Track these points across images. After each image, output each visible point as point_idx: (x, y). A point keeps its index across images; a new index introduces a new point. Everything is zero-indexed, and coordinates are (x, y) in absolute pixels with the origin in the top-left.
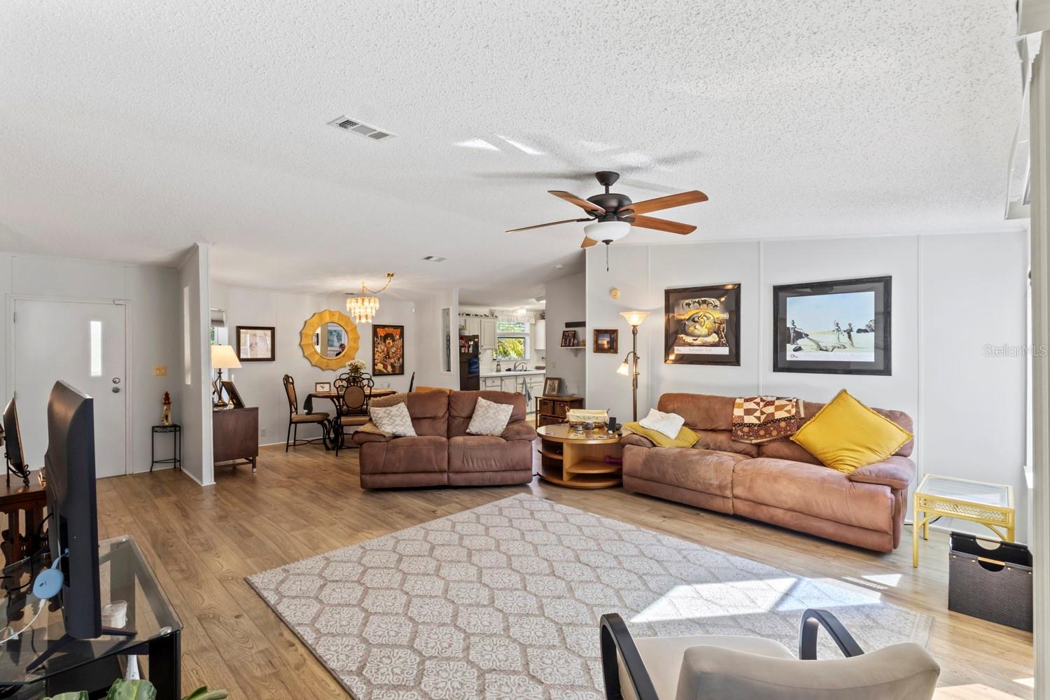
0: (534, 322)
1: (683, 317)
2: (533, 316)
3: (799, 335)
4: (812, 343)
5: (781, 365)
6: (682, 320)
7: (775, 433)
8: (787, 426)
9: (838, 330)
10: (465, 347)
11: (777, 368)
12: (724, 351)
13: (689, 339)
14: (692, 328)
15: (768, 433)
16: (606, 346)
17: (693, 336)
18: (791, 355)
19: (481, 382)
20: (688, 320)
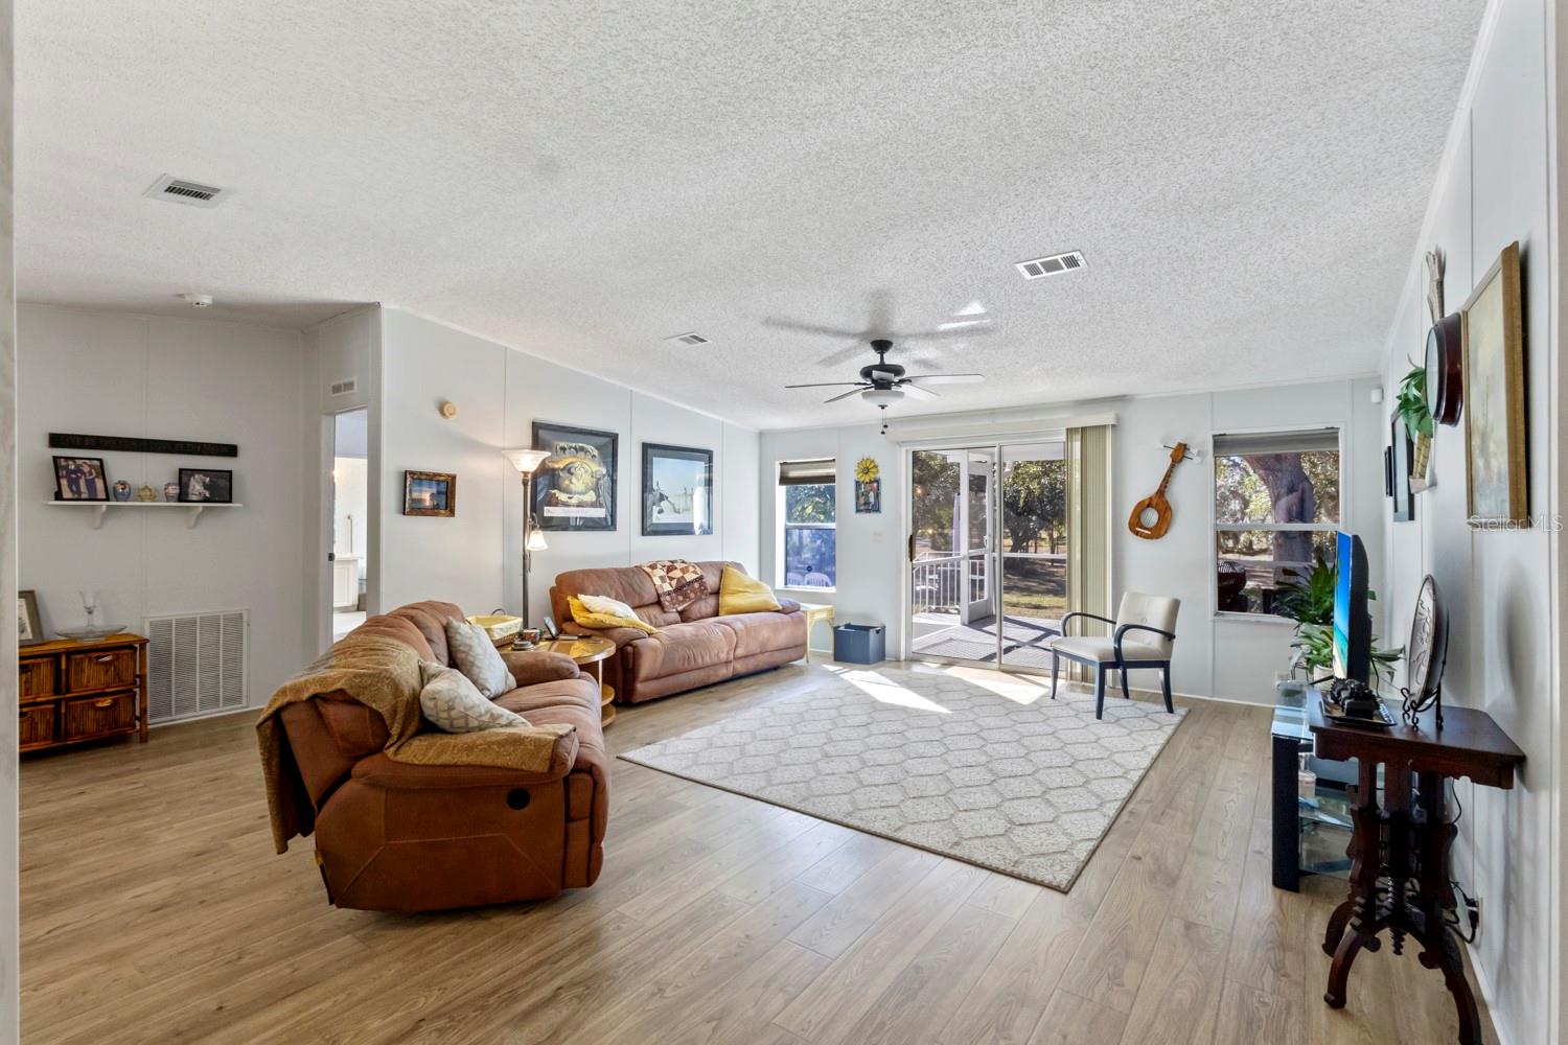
1: (556, 466)
3: (662, 497)
4: (669, 505)
5: (647, 530)
6: (554, 470)
7: (692, 595)
8: (700, 586)
9: (686, 493)
11: (645, 532)
12: (600, 513)
13: (563, 497)
14: (567, 482)
15: (686, 596)
16: (428, 503)
17: (567, 493)
18: (657, 518)
20: (562, 470)
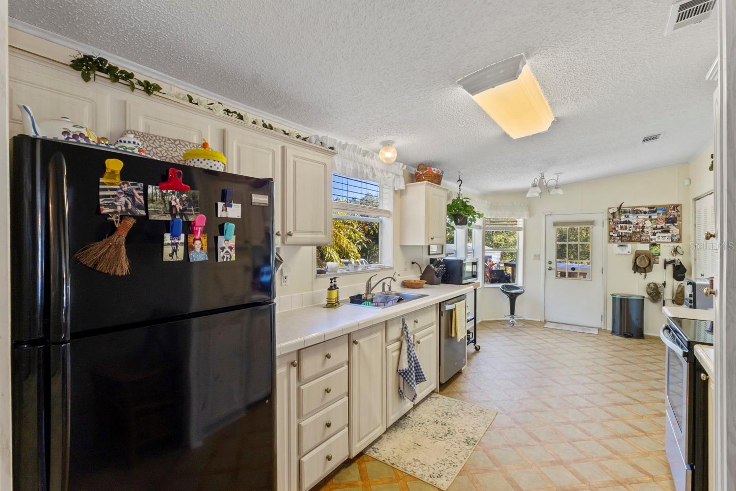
0: (402, 187)
2: (401, 173)
10: (189, 228)
19: (281, 371)
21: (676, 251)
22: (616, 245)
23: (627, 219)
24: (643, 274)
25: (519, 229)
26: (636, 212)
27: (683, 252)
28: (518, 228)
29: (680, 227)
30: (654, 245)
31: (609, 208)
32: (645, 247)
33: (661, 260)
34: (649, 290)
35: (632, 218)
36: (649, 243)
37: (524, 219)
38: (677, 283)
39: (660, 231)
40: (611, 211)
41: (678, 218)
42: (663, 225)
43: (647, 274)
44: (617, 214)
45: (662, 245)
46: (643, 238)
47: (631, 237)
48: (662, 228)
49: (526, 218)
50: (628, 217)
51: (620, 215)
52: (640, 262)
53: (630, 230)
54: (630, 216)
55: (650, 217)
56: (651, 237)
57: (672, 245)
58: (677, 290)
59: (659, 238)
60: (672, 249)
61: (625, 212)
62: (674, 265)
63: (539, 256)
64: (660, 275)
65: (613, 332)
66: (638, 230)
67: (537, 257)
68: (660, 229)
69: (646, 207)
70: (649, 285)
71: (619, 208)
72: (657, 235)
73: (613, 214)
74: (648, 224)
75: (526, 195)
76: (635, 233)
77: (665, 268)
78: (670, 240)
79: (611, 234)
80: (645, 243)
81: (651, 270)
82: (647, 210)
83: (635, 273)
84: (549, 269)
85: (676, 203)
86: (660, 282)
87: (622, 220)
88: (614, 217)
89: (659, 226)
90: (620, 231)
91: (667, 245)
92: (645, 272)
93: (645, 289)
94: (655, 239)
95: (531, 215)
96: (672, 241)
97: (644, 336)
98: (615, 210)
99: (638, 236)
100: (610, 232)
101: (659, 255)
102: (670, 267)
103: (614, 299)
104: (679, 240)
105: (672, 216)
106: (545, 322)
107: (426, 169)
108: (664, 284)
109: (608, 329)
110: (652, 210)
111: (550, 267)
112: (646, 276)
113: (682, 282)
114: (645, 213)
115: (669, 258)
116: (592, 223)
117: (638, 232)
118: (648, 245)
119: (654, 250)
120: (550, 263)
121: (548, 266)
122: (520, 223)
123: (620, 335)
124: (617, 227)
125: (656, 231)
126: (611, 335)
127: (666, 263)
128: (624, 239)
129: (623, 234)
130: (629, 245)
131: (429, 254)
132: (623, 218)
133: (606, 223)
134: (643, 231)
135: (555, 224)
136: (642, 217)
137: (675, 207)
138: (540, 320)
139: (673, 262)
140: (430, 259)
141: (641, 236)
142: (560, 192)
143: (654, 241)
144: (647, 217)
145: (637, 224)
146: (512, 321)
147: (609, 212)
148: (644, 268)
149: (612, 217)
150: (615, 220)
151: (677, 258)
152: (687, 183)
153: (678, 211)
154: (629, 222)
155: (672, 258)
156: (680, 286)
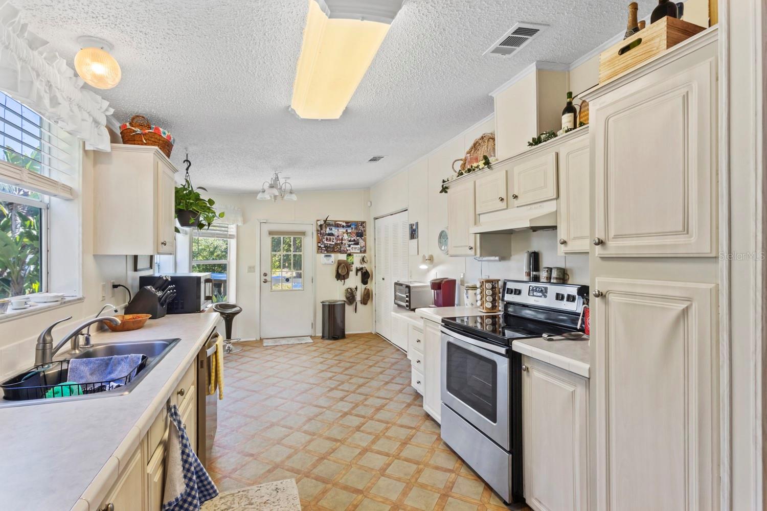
0: (105, 147)
2: (103, 119)
21: (363, 260)
22: (323, 255)
23: (330, 232)
24: (343, 281)
25: (231, 237)
26: (337, 226)
27: (367, 261)
28: (230, 235)
29: (365, 240)
30: (349, 255)
31: (318, 220)
32: (343, 257)
33: (354, 268)
34: (348, 295)
35: (334, 231)
36: (346, 253)
37: (237, 225)
38: (364, 286)
39: (353, 243)
40: (319, 223)
41: (364, 233)
42: (355, 238)
43: (346, 280)
44: (324, 227)
45: (355, 255)
46: (342, 249)
47: (334, 248)
48: (354, 240)
49: (239, 224)
50: (331, 229)
51: (326, 228)
52: (341, 271)
53: (333, 242)
54: (333, 229)
55: (346, 231)
56: (348, 248)
57: (361, 255)
58: (364, 292)
59: (354, 249)
60: (361, 258)
61: (329, 225)
62: (362, 272)
63: (254, 267)
64: (354, 281)
65: (323, 337)
66: (339, 242)
67: (251, 269)
68: (353, 241)
69: (343, 221)
70: (347, 290)
71: (325, 221)
72: (352, 246)
73: (321, 226)
74: (346, 237)
75: (256, 197)
76: (336, 244)
77: (357, 275)
78: (359, 251)
79: (319, 245)
80: (343, 253)
81: (348, 277)
82: (344, 224)
83: (338, 280)
84: (264, 282)
85: (363, 220)
86: (353, 287)
87: (327, 233)
88: (321, 229)
89: (352, 239)
90: (326, 242)
91: (358, 255)
92: (344, 279)
93: (345, 294)
94: (350, 250)
95: (245, 222)
96: (361, 251)
97: (346, 336)
98: (322, 222)
99: (339, 247)
100: (318, 243)
101: (353, 264)
102: (360, 273)
103: (324, 306)
104: (365, 252)
105: (360, 231)
106: (261, 340)
107: (150, 128)
108: (356, 288)
109: (317, 335)
110: (348, 224)
111: (265, 280)
112: (344, 282)
113: (367, 285)
114: (343, 227)
115: (359, 266)
116: (303, 233)
117: (339, 244)
118: (346, 255)
119: (350, 258)
120: (265, 275)
121: (263, 278)
122: (232, 230)
123: (329, 338)
124: (324, 238)
125: (351, 243)
126: (322, 340)
127: (357, 270)
128: (329, 250)
129: (328, 245)
130: (333, 255)
131: (136, 269)
132: (328, 231)
133: (315, 233)
134: (342, 243)
135: (270, 233)
136: (342, 230)
137: (363, 223)
138: (255, 339)
139: (362, 269)
140: (140, 277)
141: (341, 247)
142: (294, 197)
143: (349, 252)
144: (345, 231)
145: (338, 236)
146: (229, 347)
147: (317, 224)
148: (344, 276)
149: (319, 229)
150: (322, 232)
151: (364, 265)
152: (369, 204)
153: (364, 227)
154: (332, 235)
155: (361, 266)
156: (365, 289)
